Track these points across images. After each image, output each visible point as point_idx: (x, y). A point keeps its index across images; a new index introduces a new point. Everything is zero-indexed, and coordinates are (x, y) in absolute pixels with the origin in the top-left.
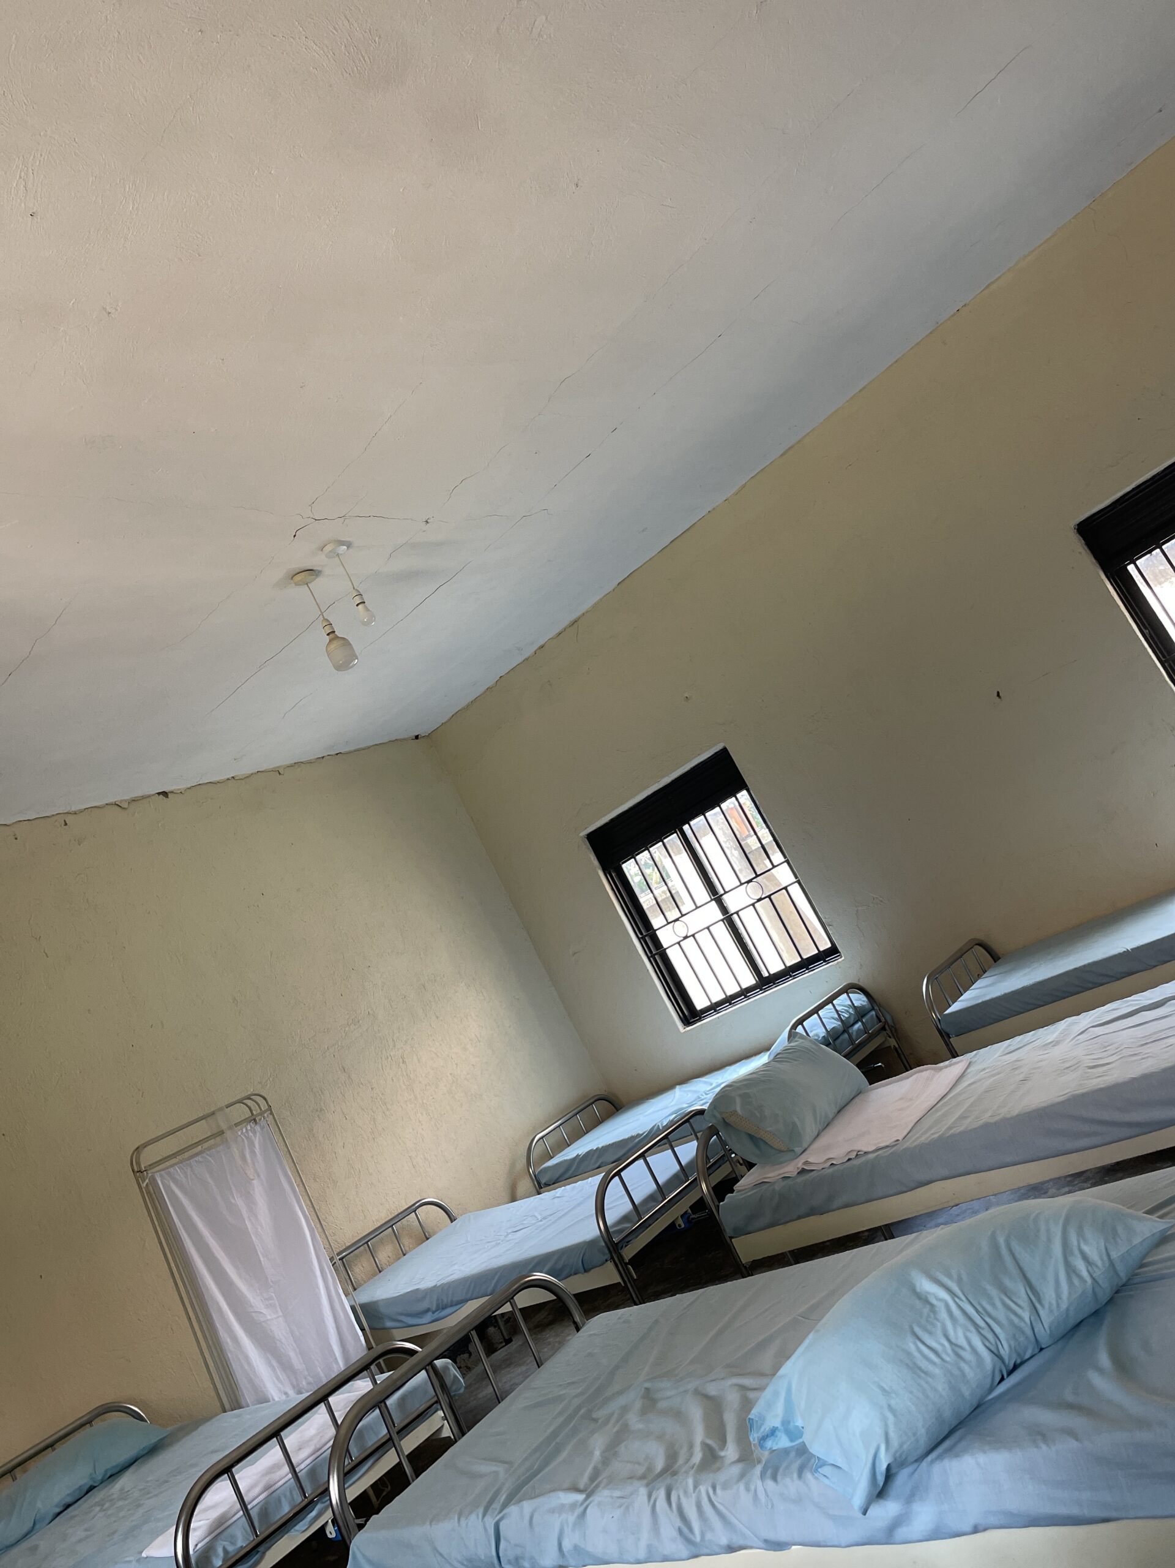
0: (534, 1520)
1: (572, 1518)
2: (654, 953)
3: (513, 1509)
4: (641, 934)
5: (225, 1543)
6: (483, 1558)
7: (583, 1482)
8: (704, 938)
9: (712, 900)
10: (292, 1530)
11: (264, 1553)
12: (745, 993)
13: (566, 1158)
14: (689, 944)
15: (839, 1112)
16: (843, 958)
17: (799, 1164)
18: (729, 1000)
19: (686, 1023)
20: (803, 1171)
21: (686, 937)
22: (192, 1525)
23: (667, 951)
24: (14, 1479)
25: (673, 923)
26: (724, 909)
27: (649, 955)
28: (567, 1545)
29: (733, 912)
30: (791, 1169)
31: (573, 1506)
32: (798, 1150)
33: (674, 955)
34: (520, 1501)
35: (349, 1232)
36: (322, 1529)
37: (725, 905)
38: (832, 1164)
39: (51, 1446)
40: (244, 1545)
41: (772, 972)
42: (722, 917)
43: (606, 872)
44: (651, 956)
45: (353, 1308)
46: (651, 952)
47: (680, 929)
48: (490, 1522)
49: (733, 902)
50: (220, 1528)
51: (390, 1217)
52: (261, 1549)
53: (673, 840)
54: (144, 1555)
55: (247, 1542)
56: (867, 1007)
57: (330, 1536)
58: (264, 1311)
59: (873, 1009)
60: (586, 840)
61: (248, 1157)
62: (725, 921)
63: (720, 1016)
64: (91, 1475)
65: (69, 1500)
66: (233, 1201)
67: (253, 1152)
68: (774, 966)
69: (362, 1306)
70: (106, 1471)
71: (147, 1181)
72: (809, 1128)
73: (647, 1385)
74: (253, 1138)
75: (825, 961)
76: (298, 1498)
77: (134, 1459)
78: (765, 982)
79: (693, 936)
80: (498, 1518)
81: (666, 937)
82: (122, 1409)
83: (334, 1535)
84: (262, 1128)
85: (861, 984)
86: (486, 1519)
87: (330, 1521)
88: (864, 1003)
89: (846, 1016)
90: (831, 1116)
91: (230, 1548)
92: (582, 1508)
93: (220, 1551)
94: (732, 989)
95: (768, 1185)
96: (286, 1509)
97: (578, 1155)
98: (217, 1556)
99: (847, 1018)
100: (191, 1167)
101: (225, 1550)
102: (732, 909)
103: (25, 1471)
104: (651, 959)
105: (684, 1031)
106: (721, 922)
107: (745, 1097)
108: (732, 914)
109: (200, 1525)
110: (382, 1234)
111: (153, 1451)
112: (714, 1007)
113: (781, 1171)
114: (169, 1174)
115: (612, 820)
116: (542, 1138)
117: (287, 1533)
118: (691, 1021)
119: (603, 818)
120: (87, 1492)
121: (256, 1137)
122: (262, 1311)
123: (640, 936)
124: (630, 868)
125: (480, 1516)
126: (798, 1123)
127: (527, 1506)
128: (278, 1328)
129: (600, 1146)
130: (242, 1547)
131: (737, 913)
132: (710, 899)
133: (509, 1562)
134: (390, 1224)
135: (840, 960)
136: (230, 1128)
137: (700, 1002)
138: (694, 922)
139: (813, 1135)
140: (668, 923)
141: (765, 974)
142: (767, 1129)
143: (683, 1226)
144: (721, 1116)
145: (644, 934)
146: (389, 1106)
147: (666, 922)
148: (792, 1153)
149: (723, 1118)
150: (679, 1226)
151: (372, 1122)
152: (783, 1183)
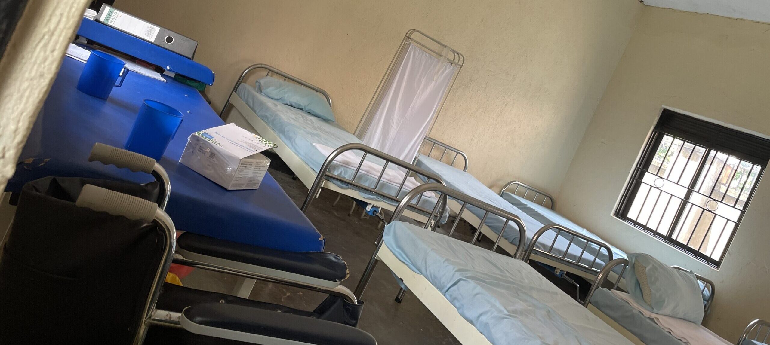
0: (478, 296)
1: (496, 314)
2: (636, 178)
3: (472, 283)
4: (640, 166)
5: (343, 171)
6: (442, 282)
7: (511, 308)
8: (665, 198)
9: (687, 188)
10: (361, 193)
11: (348, 188)
12: (656, 233)
13: (521, 201)
15: (681, 319)
16: (718, 271)
17: (653, 316)
18: (645, 228)
19: (616, 214)
20: (652, 319)
21: (658, 188)
22: (339, 156)
23: (642, 184)
24: (285, 80)
25: (659, 177)
26: (688, 196)
27: (633, 177)
28: (484, 318)
29: (690, 202)
30: (647, 313)
31: (501, 311)
32: (656, 311)
33: (643, 190)
34: (479, 284)
35: (436, 135)
36: (367, 204)
37: (690, 196)
38: (670, 333)
39: (302, 84)
40: (347, 178)
41: (678, 240)
42: (683, 198)
43: (655, 130)
44: (633, 178)
45: (416, 158)
46: (635, 176)
47: (659, 183)
48: (458, 276)
49: (695, 198)
50: (346, 164)
51: (448, 145)
52: (349, 186)
53: (701, 151)
54: (314, 144)
55: (348, 179)
57: (367, 209)
58: (395, 123)
60: (662, 110)
61: (440, 72)
62: (683, 201)
63: (634, 228)
64: (306, 105)
65: (294, 105)
66: (422, 80)
67: (443, 73)
68: (682, 239)
69: (419, 160)
70: (310, 110)
71: (408, 43)
72: (668, 310)
73: (550, 309)
74: (448, 69)
75: (707, 262)
76: (373, 187)
77: (319, 116)
78: (668, 239)
79: (661, 191)
80: (464, 278)
81: (648, 178)
82: (328, 98)
83: (369, 210)
84: (453, 69)
86: (457, 273)
87: (372, 205)
90: (678, 316)
91: (343, 174)
92: (505, 316)
93: (340, 171)
94: (652, 226)
95: (630, 306)
96: (366, 185)
97: (527, 205)
98: (338, 171)
100: (423, 54)
101: (341, 172)
102: (691, 200)
103: (288, 81)
104: (632, 179)
105: (613, 216)
106: (681, 200)
107: (654, 268)
109: (340, 158)
110: (440, 146)
111: (326, 120)
112: (635, 223)
113: (641, 309)
114: (415, 48)
116: (519, 184)
117: (360, 191)
118: (619, 216)
119: (680, 110)
120: (299, 109)
121: (449, 69)
122: (394, 121)
123: (638, 166)
124: (667, 140)
125: (455, 269)
126: (666, 302)
127: (479, 289)
128: (393, 132)
129: (539, 212)
130: (346, 178)
131: (693, 204)
133: (451, 296)
134: (447, 147)
135: (716, 270)
136: (445, 57)
137: (632, 214)
138: (669, 187)
139: (668, 314)
140: (656, 175)
141: (674, 237)
142: (651, 289)
143: (558, 274)
144: (635, 261)
145: (641, 168)
146: (486, 112)
147: (656, 174)
148: (651, 309)
149: (634, 263)
150: (556, 272)
151: (476, 110)
152: (638, 313)
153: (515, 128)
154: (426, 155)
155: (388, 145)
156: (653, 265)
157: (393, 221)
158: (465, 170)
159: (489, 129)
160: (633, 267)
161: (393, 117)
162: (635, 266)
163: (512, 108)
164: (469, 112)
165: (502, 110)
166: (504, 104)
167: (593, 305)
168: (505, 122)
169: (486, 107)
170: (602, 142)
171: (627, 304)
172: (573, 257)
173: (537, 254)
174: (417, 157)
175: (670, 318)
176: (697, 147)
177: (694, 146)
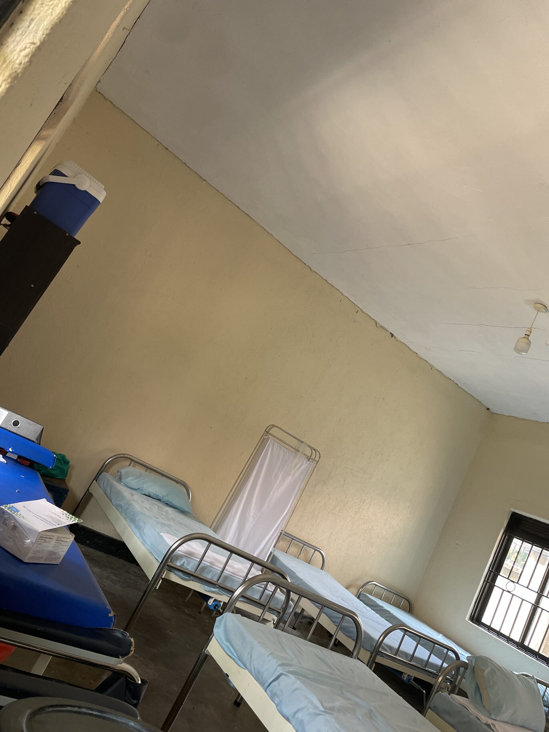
0: (296, 691)
1: (311, 710)
2: (489, 581)
3: (292, 677)
4: (492, 569)
5: (186, 561)
6: (264, 677)
7: (327, 705)
8: (516, 601)
9: (537, 592)
10: (203, 585)
11: (190, 580)
12: (509, 639)
14: (507, 596)
15: (522, 726)
17: (490, 722)
18: (499, 634)
19: (471, 619)
20: (488, 725)
21: (509, 592)
22: (183, 545)
23: (495, 587)
24: (146, 471)
25: (510, 581)
26: (538, 601)
27: (486, 580)
28: (299, 715)
30: (484, 719)
31: (316, 707)
33: (496, 593)
34: (298, 678)
35: (292, 530)
36: (209, 597)
37: (540, 601)
39: (163, 475)
40: (189, 570)
41: (530, 647)
42: (533, 603)
43: (505, 533)
44: (486, 581)
45: (271, 553)
46: (488, 579)
47: (511, 586)
48: (280, 670)
49: (544, 603)
50: (189, 555)
51: (306, 541)
52: (192, 578)
54: (161, 534)
55: (191, 570)
57: (209, 603)
58: (251, 516)
60: (511, 513)
61: (297, 467)
63: (488, 634)
64: (164, 496)
65: (152, 495)
66: (279, 474)
67: (299, 468)
68: (534, 646)
69: (274, 555)
70: (168, 501)
71: (267, 437)
72: (506, 716)
73: (373, 708)
74: (304, 464)
76: (215, 579)
77: (177, 508)
78: (521, 645)
79: (513, 595)
80: (285, 673)
81: (500, 581)
82: (188, 490)
83: (210, 604)
84: (309, 465)
86: (279, 667)
87: (214, 598)
90: (517, 723)
91: (185, 565)
92: (319, 712)
93: (182, 562)
94: (505, 631)
95: (468, 711)
96: (209, 577)
98: (180, 562)
100: (281, 449)
101: (184, 563)
102: (541, 605)
103: (150, 472)
104: (485, 582)
105: (468, 621)
106: (532, 605)
108: (539, 607)
109: (184, 548)
110: (298, 542)
111: (183, 512)
112: (490, 629)
113: (479, 715)
114: (274, 443)
115: (531, 519)
116: (375, 585)
117: (202, 584)
118: (474, 621)
119: (528, 514)
120: (157, 499)
121: (306, 464)
122: (250, 515)
123: (491, 569)
125: (278, 664)
126: (504, 708)
127: (298, 684)
128: (248, 527)
129: (394, 615)
130: (188, 569)
131: (542, 609)
132: (537, 591)
133: (271, 692)
134: (305, 544)
136: (302, 453)
137: (486, 619)
138: (519, 591)
139: (506, 720)
140: (508, 579)
141: (526, 643)
142: (489, 694)
143: (405, 679)
144: (475, 664)
145: (493, 571)
146: (344, 509)
147: (507, 577)
148: (489, 714)
149: (474, 666)
150: (404, 677)
151: (334, 507)
152: (475, 718)
153: (372, 526)
154: (283, 551)
155: (243, 539)
156: (492, 669)
157: (226, 612)
158: (322, 568)
159: (347, 527)
160: (473, 670)
161: (250, 511)
162: (475, 670)
163: (369, 506)
164: (327, 509)
165: (360, 508)
166: (362, 502)
167: (432, 710)
168: (362, 520)
169: (344, 504)
170: (457, 544)
171: (465, 710)
172: (421, 660)
173: (383, 656)
174: (272, 551)
175: (510, 725)
176: (544, 550)
177: (541, 549)
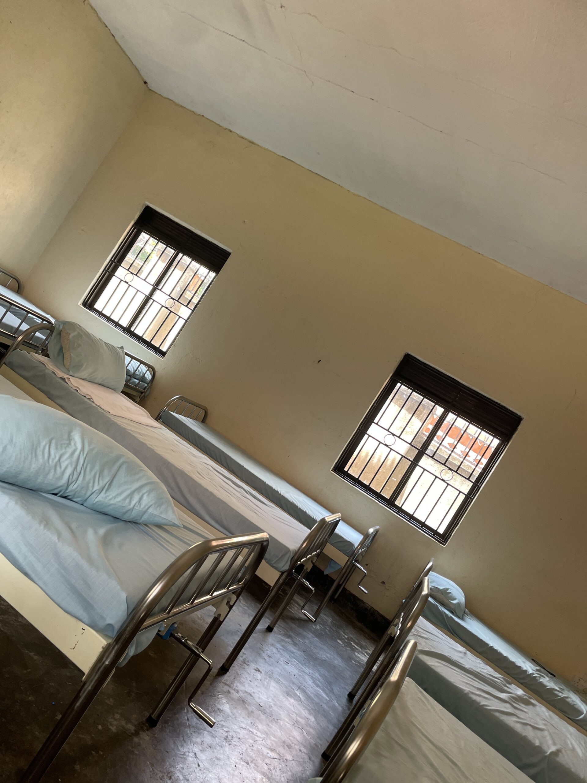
2: (109, 271)
8: (132, 291)
12: (117, 325)
14: (124, 286)
16: (163, 359)
19: (84, 304)
20: (63, 379)
21: (127, 283)
23: (114, 277)
25: (130, 272)
26: (152, 293)
27: (106, 269)
29: (153, 298)
32: (71, 373)
33: (114, 282)
37: (154, 293)
41: (135, 332)
42: (147, 295)
43: (135, 225)
46: (108, 269)
47: (129, 277)
49: (157, 295)
53: (171, 252)
56: (147, 381)
59: (148, 384)
60: (145, 207)
62: (147, 297)
68: (139, 331)
72: (85, 374)
75: (156, 352)
78: (128, 331)
79: (130, 285)
81: (120, 272)
85: (156, 373)
88: (148, 379)
89: (138, 373)
90: (96, 381)
94: (115, 318)
95: (45, 366)
99: (137, 374)
104: (105, 271)
105: (80, 305)
106: (145, 296)
107: (79, 336)
112: (100, 314)
115: (162, 215)
118: (86, 306)
119: (161, 210)
123: (113, 260)
124: (144, 237)
126: (84, 366)
131: (154, 301)
132: (152, 284)
135: (161, 358)
138: (137, 282)
139: (84, 377)
140: (128, 270)
141: (132, 329)
142: (71, 354)
144: (62, 328)
148: (67, 371)
152: (50, 373)
156: (79, 333)
162: (61, 333)
175: (89, 382)
176: (168, 248)
177: (165, 246)
